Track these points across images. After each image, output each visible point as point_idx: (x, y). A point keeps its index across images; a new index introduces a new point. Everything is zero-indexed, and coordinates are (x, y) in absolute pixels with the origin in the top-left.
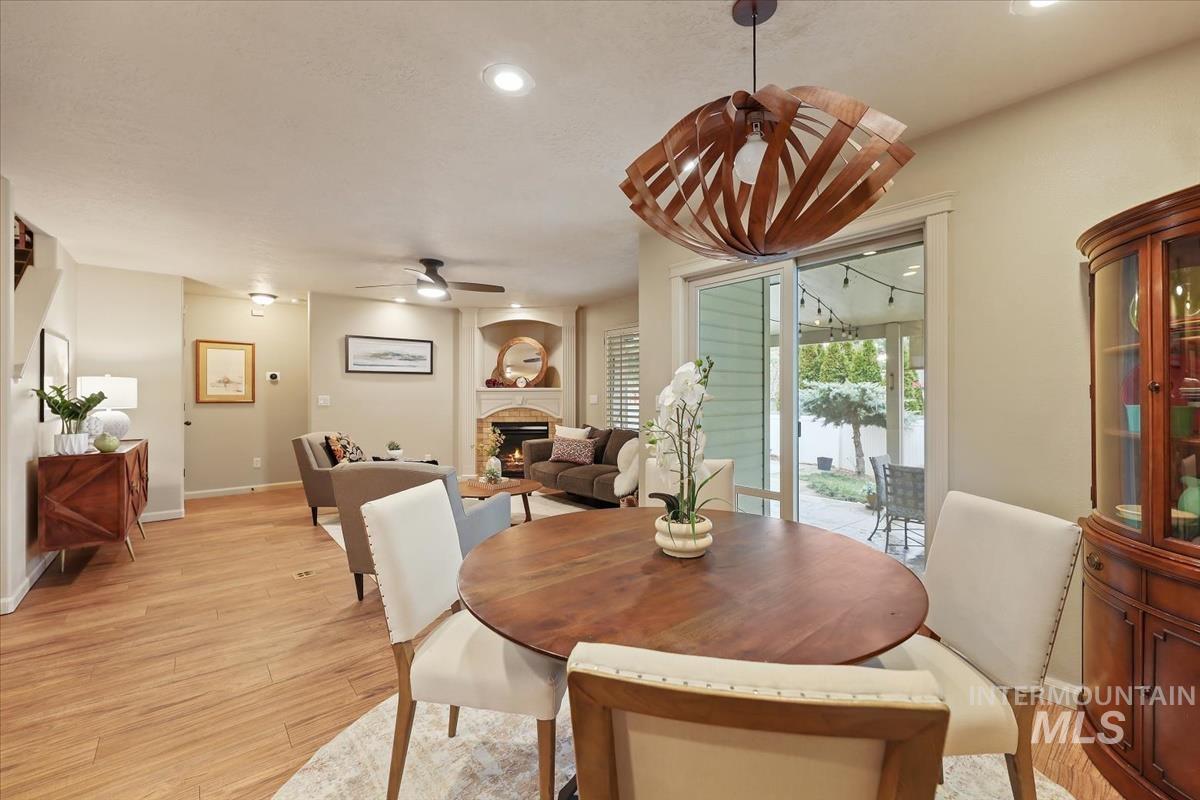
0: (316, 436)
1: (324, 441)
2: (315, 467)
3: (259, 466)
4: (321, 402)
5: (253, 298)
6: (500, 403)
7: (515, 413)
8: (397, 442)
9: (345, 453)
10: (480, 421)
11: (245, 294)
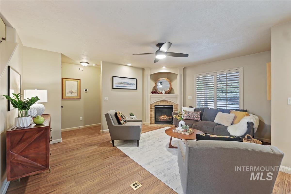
0: (112, 112)
1: (115, 114)
2: (114, 125)
3: (82, 120)
4: (105, 99)
5: (82, 64)
6: (156, 99)
7: (162, 102)
8: (133, 113)
9: (122, 118)
10: (151, 105)
11: (78, 62)
